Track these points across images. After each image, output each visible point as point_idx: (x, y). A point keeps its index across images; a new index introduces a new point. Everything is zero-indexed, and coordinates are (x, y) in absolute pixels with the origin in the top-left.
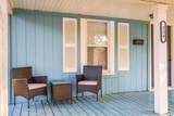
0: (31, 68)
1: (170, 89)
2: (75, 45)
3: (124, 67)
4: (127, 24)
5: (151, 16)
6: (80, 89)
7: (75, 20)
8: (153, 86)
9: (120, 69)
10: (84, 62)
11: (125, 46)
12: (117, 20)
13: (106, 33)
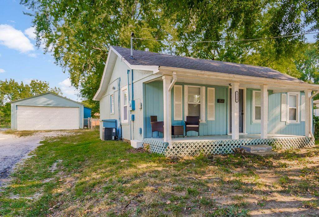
0: (157, 116)
1: (242, 134)
2: (181, 103)
3: (211, 118)
4: (214, 89)
5: (230, 84)
6: (187, 130)
7: (181, 86)
8: (231, 132)
9: (209, 119)
10: (186, 114)
11: (212, 103)
12: (207, 86)
13: (199, 93)
